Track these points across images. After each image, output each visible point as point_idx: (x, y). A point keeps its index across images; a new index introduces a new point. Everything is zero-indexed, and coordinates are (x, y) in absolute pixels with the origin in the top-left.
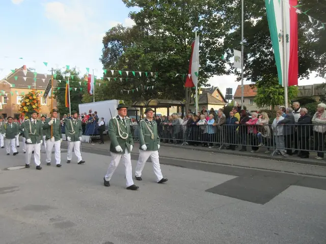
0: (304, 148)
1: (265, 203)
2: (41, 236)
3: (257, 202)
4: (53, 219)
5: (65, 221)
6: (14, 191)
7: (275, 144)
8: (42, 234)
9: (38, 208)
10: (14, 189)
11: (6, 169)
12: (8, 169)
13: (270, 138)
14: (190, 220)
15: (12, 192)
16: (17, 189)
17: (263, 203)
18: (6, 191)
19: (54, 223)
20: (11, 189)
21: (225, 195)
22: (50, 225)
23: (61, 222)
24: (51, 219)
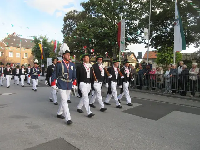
0: (183, 90)
1: (157, 120)
2: (19, 133)
3: (152, 119)
5: (35, 125)
7: (166, 87)
8: (20, 131)
9: (18, 117)
12: (2, 94)
14: (111, 128)
15: (3, 107)
16: (6, 106)
19: (28, 126)
22: (25, 127)
23: (32, 125)
24: (26, 124)
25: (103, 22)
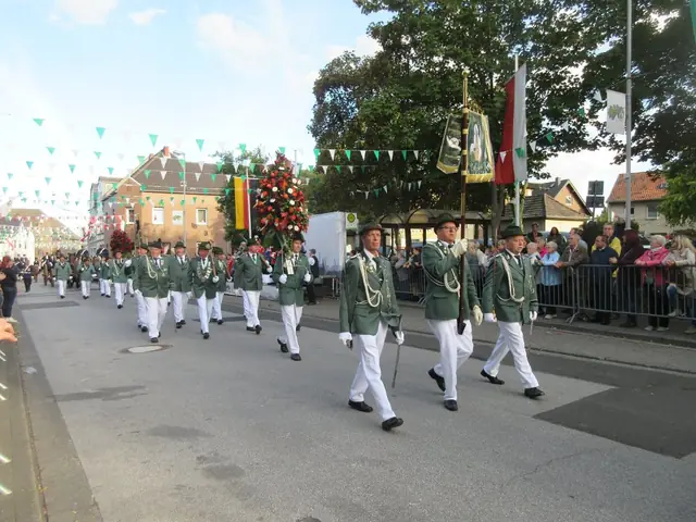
1: (683, 455)
2: (176, 491)
3: (662, 451)
4: (202, 457)
5: (226, 464)
6: (135, 395)
8: (179, 487)
9: (175, 433)
10: (137, 391)
11: (126, 351)
12: (131, 350)
14: (494, 484)
15: (132, 396)
16: (141, 391)
17: (680, 455)
18: (121, 394)
19: (204, 466)
20: (131, 390)
21: (581, 429)
22: (196, 469)
23: (217, 464)
24: (198, 458)
25: (449, 84)
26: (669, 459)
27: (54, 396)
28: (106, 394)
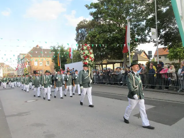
3: (166, 124)
4: (45, 132)
5: (51, 134)
6: (28, 114)
7: (180, 85)
9: (38, 125)
10: (28, 113)
11: (26, 102)
13: (177, 81)
14: (122, 135)
15: (26, 115)
16: (29, 113)
17: (171, 125)
18: (24, 114)
19: (45, 134)
20: (27, 113)
22: (43, 135)
23: (48, 134)
24: (44, 132)
26: (168, 126)
27: (5, 116)
28: (20, 114)
